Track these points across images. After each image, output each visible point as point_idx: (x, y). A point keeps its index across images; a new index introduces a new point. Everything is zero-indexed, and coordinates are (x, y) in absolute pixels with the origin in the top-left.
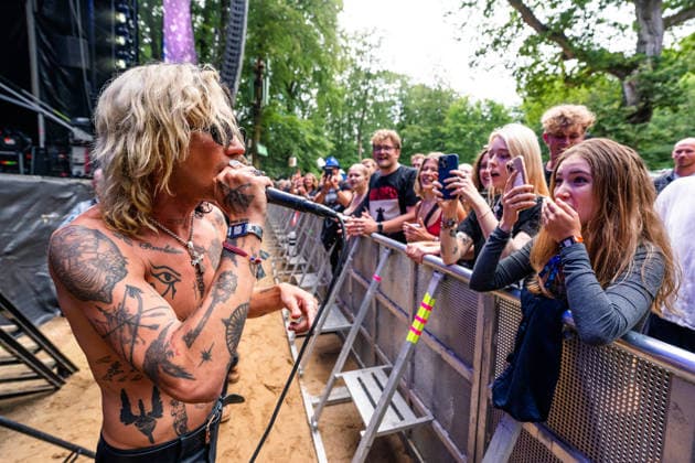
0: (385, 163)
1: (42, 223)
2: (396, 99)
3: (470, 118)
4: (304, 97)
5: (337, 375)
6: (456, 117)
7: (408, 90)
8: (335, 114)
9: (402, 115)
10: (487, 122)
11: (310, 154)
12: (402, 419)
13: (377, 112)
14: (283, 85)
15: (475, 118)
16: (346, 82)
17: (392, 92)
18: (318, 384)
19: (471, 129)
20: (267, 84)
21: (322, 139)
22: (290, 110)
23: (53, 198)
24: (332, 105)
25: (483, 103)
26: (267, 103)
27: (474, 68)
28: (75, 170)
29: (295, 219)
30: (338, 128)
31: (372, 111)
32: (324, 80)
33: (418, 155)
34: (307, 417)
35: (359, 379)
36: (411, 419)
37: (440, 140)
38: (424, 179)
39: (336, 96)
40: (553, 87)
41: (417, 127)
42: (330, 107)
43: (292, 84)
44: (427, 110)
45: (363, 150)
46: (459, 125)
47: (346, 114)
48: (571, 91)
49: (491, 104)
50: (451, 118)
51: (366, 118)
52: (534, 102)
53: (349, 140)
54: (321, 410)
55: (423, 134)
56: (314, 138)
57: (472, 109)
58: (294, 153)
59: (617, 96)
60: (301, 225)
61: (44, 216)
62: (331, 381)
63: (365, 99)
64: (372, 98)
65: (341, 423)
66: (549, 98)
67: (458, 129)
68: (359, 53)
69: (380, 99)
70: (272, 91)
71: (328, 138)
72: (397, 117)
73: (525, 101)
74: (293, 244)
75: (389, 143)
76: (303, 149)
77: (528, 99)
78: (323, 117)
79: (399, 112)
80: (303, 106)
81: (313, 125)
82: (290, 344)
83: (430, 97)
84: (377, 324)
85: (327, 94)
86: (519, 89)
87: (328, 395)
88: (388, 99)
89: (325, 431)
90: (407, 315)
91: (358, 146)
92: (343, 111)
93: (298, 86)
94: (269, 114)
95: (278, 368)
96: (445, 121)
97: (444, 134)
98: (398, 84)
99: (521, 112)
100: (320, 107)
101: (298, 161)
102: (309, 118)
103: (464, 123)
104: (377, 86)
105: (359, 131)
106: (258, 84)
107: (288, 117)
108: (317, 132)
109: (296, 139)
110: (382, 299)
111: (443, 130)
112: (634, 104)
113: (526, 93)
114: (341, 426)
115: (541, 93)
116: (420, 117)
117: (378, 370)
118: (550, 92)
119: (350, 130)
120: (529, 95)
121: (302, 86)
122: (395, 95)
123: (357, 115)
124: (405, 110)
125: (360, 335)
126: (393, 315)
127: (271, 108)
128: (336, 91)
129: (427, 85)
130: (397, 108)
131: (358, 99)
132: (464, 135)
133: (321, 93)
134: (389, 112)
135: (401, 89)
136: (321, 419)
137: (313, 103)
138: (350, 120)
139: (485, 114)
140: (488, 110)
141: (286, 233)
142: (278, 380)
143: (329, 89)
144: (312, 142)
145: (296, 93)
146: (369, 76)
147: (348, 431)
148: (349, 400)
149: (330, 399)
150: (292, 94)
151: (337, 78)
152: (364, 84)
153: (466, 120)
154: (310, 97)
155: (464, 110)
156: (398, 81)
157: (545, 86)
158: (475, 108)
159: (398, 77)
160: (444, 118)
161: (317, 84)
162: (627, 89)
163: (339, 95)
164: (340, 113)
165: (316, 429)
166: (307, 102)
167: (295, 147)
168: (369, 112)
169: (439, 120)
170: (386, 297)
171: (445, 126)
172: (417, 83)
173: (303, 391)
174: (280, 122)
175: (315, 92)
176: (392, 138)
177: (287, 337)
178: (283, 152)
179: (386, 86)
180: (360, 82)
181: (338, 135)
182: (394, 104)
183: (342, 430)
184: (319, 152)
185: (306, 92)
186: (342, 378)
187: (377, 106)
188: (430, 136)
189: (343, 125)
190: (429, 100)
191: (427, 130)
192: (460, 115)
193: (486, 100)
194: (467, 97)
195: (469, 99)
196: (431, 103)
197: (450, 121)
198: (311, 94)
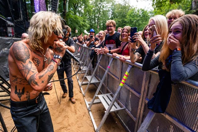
0: (110, 32)
1: (3, 51)
2: (110, 9)
3: (135, 16)
4: (80, 9)
5: (96, 96)
6: (130, 15)
7: (114, 6)
8: (90, 15)
9: (112, 15)
10: (141, 17)
11: (82, 29)
12: (116, 108)
13: (104, 14)
14: (73, 5)
15: (137, 16)
16: (93, 3)
17: (109, 7)
18: (89, 98)
19: (135, 19)
20: (67, 4)
21: (86, 23)
22: (75, 14)
23: (5, 43)
24: (89, 11)
26: (68, 11)
28: (9, 35)
29: (79, 49)
30: (91, 20)
31: (102, 13)
32: (86, 3)
33: (120, 28)
34: (87, 107)
35: (103, 97)
36: (119, 108)
37: (125, 24)
38: (123, 36)
39: (90, 9)
40: (166, 4)
41: (117, 19)
42: (88, 12)
43: (76, 4)
44: (120, 13)
45: (99, 27)
46: (131, 18)
47: (93, 15)
48: (172, 5)
49: (143, 10)
50: (129, 16)
51: (100, 16)
52: (158, 9)
53: (94, 24)
54: (92, 105)
55: (119, 22)
56: (83, 23)
57: (136, 13)
58: (77, 28)
59: (189, 6)
60: (81, 51)
61: (3, 49)
62: (94, 97)
63: (100, 9)
64: (102, 9)
65: (97, 109)
66: (164, 8)
67: (131, 20)
69: (105, 9)
70: (69, 7)
71: (88, 23)
72: (110, 16)
73: (155, 9)
74: (79, 57)
75: (112, 25)
76: (79, 27)
77: (156, 8)
78: (86, 16)
79: (111, 14)
80: (79, 12)
81: (83, 19)
82: (80, 87)
83: (122, 8)
84: (108, 81)
85: (87, 8)
86: (153, 5)
87: (94, 101)
88: (107, 9)
89: (93, 111)
90: (118, 78)
91: (97, 26)
92: (92, 14)
93: (78, 5)
94: (68, 15)
95: (77, 94)
96: (126, 17)
97: (126, 21)
98: (111, 4)
99: (153, 13)
100: (85, 13)
101: (78, 31)
102: (81, 16)
103: (133, 17)
104: (104, 4)
105: (98, 21)
106: (64, 4)
107: (75, 16)
108: (84, 21)
109: (77, 24)
110: (110, 74)
111: (126, 20)
112: (195, 9)
113: (155, 6)
114: (97, 110)
115: (161, 6)
116: (118, 16)
117: (108, 94)
118: (164, 6)
119: (95, 20)
120: (157, 7)
121: (79, 5)
122: (110, 8)
123: (97, 15)
124: (113, 13)
125: (103, 85)
126: (113, 78)
127: (69, 13)
128: (90, 7)
129: (121, 4)
130: (111, 12)
131: (97, 10)
132: (133, 21)
133: (85, 7)
134: (108, 14)
135: (112, 6)
136: (91, 108)
137: (83, 11)
138: (95, 17)
139: (140, 14)
140: (141, 13)
141: (76, 54)
142: (77, 97)
143: (88, 6)
144: (83, 24)
145: (77, 8)
147: (99, 111)
148: (100, 103)
149: (94, 102)
150: (75, 8)
151: (91, 2)
152: (99, 4)
153: (133, 16)
154: (82, 9)
155: (133, 13)
156: (111, 3)
157: (163, 3)
158: (137, 12)
160: (126, 16)
161: (84, 4)
162: (193, 3)
163: (91, 8)
164: (91, 14)
165: (90, 111)
166: (81, 10)
167: (77, 26)
168: (101, 14)
169: (124, 16)
170: (111, 73)
171: (126, 19)
172: (117, 3)
173: (85, 100)
174: (72, 18)
175: (83, 7)
176: (113, 23)
177: (79, 85)
178: (73, 28)
179: (107, 5)
180: (98, 3)
181: (91, 22)
182: (109, 11)
183: (97, 111)
184: (85, 28)
185: (80, 7)
186: (98, 97)
187: (104, 12)
188: (121, 22)
189: (92, 19)
190: (121, 10)
191: (120, 20)
192: (132, 15)
193: (141, 9)
194: (134, 8)
195: (135, 9)
196: (122, 11)
197: (128, 17)
198: (82, 8)
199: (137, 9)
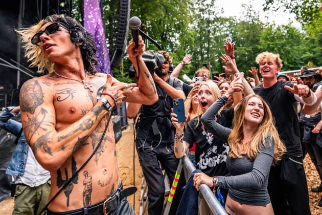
2: (228, 33)
3: (275, 38)
4: (172, 39)
6: (266, 39)
7: (234, 26)
10: (286, 39)
13: (217, 42)
15: (278, 37)
16: (196, 27)
17: (225, 29)
19: (277, 44)
25: (281, 28)
26: (148, 46)
27: (267, 11)
31: (214, 41)
39: (190, 37)
41: (244, 47)
44: (248, 37)
45: (211, 66)
46: (269, 43)
49: (287, 27)
50: (264, 39)
51: (211, 46)
55: (248, 51)
57: (275, 33)
63: (208, 36)
64: (213, 34)
67: (269, 45)
68: (201, 10)
69: (218, 34)
77: (304, 23)
78: (185, 49)
83: (248, 29)
86: (298, 18)
88: (223, 33)
91: (208, 64)
96: (260, 42)
98: (228, 24)
100: (182, 44)
102: (175, 52)
103: (272, 41)
105: (208, 55)
111: (260, 47)
116: (245, 41)
119: (202, 55)
121: (170, 33)
122: (227, 31)
123: (206, 45)
124: (235, 39)
128: (190, 34)
129: (245, 21)
131: (205, 36)
132: (273, 48)
133: (181, 36)
135: (230, 27)
137: (178, 42)
138: (201, 49)
139: (284, 34)
140: (286, 31)
143: (186, 33)
145: (166, 38)
146: (209, 22)
150: (164, 39)
151: (190, 25)
153: (273, 39)
154: (176, 39)
155: (271, 34)
156: (227, 22)
158: (277, 31)
159: (227, 20)
160: (259, 40)
161: (178, 31)
163: (192, 36)
166: (174, 42)
168: (212, 42)
169: (257, 42)
171: (260, 44)
172: (239, 22)
175: (177, 35)
179: (221, 27)
180: (205, 26)
181: (195, 59)
182: (227, 35)
185: (173, 36)
187: (216, 39)
188: (252, 52)
189: (198, 52)
190: (248, 31)
191: (250, 49)
192: (268, 37)
193: (283, 26)
194: (271, 26)
195: (273, 26)
196: (250, 32)
197: (263, 41)
198: (175, 37)
199: (276, 26)
